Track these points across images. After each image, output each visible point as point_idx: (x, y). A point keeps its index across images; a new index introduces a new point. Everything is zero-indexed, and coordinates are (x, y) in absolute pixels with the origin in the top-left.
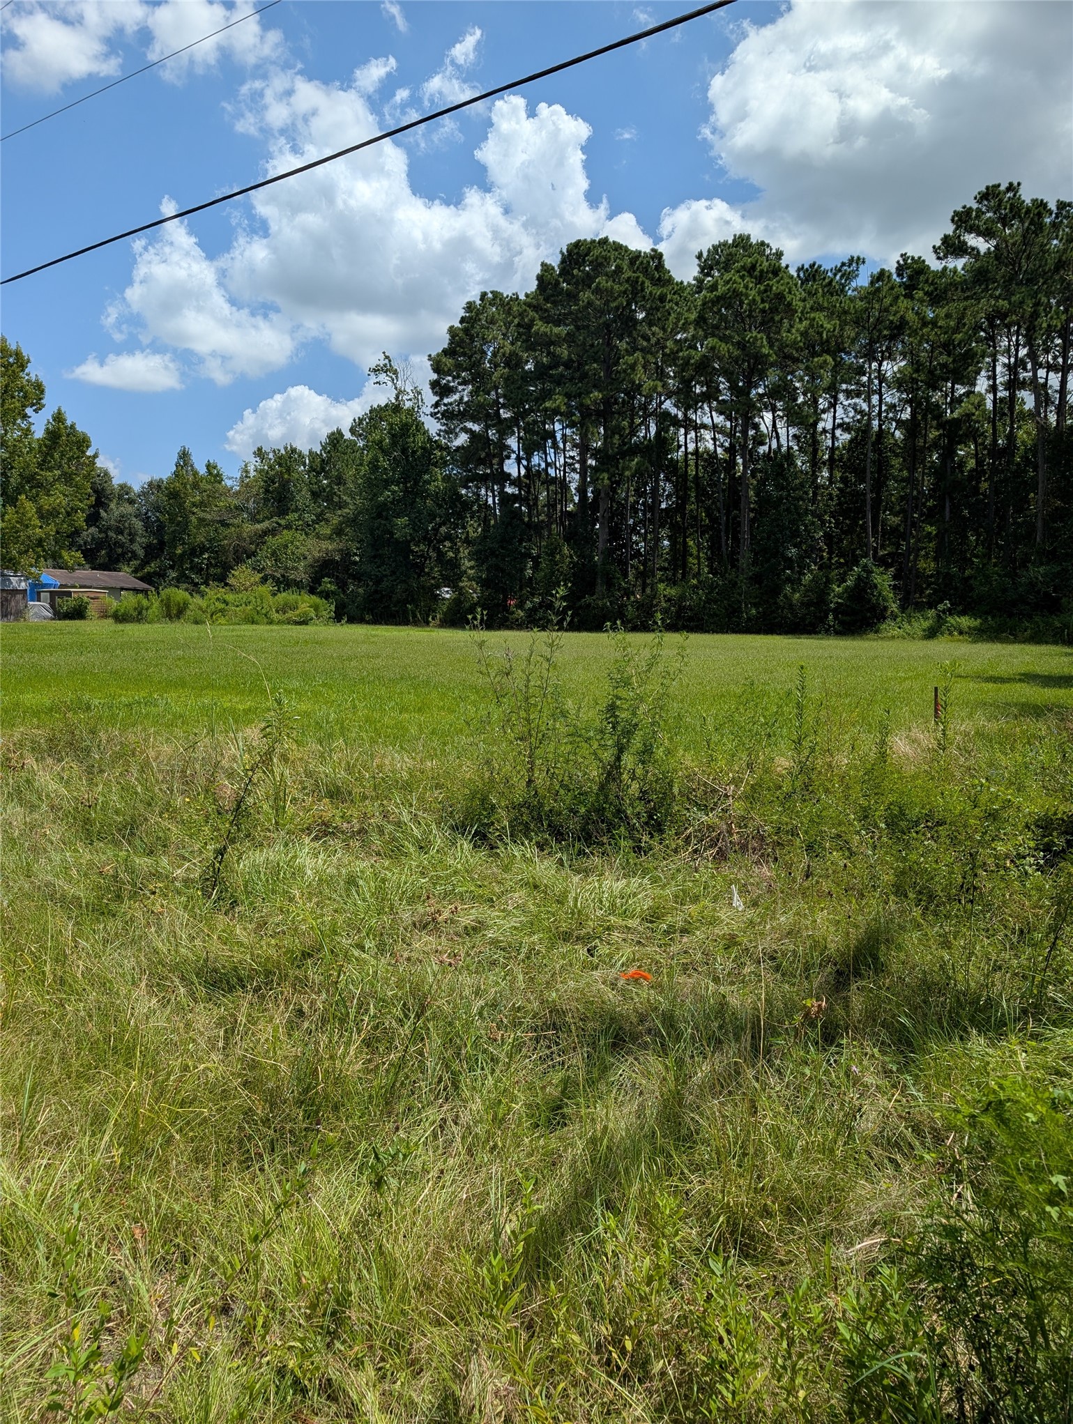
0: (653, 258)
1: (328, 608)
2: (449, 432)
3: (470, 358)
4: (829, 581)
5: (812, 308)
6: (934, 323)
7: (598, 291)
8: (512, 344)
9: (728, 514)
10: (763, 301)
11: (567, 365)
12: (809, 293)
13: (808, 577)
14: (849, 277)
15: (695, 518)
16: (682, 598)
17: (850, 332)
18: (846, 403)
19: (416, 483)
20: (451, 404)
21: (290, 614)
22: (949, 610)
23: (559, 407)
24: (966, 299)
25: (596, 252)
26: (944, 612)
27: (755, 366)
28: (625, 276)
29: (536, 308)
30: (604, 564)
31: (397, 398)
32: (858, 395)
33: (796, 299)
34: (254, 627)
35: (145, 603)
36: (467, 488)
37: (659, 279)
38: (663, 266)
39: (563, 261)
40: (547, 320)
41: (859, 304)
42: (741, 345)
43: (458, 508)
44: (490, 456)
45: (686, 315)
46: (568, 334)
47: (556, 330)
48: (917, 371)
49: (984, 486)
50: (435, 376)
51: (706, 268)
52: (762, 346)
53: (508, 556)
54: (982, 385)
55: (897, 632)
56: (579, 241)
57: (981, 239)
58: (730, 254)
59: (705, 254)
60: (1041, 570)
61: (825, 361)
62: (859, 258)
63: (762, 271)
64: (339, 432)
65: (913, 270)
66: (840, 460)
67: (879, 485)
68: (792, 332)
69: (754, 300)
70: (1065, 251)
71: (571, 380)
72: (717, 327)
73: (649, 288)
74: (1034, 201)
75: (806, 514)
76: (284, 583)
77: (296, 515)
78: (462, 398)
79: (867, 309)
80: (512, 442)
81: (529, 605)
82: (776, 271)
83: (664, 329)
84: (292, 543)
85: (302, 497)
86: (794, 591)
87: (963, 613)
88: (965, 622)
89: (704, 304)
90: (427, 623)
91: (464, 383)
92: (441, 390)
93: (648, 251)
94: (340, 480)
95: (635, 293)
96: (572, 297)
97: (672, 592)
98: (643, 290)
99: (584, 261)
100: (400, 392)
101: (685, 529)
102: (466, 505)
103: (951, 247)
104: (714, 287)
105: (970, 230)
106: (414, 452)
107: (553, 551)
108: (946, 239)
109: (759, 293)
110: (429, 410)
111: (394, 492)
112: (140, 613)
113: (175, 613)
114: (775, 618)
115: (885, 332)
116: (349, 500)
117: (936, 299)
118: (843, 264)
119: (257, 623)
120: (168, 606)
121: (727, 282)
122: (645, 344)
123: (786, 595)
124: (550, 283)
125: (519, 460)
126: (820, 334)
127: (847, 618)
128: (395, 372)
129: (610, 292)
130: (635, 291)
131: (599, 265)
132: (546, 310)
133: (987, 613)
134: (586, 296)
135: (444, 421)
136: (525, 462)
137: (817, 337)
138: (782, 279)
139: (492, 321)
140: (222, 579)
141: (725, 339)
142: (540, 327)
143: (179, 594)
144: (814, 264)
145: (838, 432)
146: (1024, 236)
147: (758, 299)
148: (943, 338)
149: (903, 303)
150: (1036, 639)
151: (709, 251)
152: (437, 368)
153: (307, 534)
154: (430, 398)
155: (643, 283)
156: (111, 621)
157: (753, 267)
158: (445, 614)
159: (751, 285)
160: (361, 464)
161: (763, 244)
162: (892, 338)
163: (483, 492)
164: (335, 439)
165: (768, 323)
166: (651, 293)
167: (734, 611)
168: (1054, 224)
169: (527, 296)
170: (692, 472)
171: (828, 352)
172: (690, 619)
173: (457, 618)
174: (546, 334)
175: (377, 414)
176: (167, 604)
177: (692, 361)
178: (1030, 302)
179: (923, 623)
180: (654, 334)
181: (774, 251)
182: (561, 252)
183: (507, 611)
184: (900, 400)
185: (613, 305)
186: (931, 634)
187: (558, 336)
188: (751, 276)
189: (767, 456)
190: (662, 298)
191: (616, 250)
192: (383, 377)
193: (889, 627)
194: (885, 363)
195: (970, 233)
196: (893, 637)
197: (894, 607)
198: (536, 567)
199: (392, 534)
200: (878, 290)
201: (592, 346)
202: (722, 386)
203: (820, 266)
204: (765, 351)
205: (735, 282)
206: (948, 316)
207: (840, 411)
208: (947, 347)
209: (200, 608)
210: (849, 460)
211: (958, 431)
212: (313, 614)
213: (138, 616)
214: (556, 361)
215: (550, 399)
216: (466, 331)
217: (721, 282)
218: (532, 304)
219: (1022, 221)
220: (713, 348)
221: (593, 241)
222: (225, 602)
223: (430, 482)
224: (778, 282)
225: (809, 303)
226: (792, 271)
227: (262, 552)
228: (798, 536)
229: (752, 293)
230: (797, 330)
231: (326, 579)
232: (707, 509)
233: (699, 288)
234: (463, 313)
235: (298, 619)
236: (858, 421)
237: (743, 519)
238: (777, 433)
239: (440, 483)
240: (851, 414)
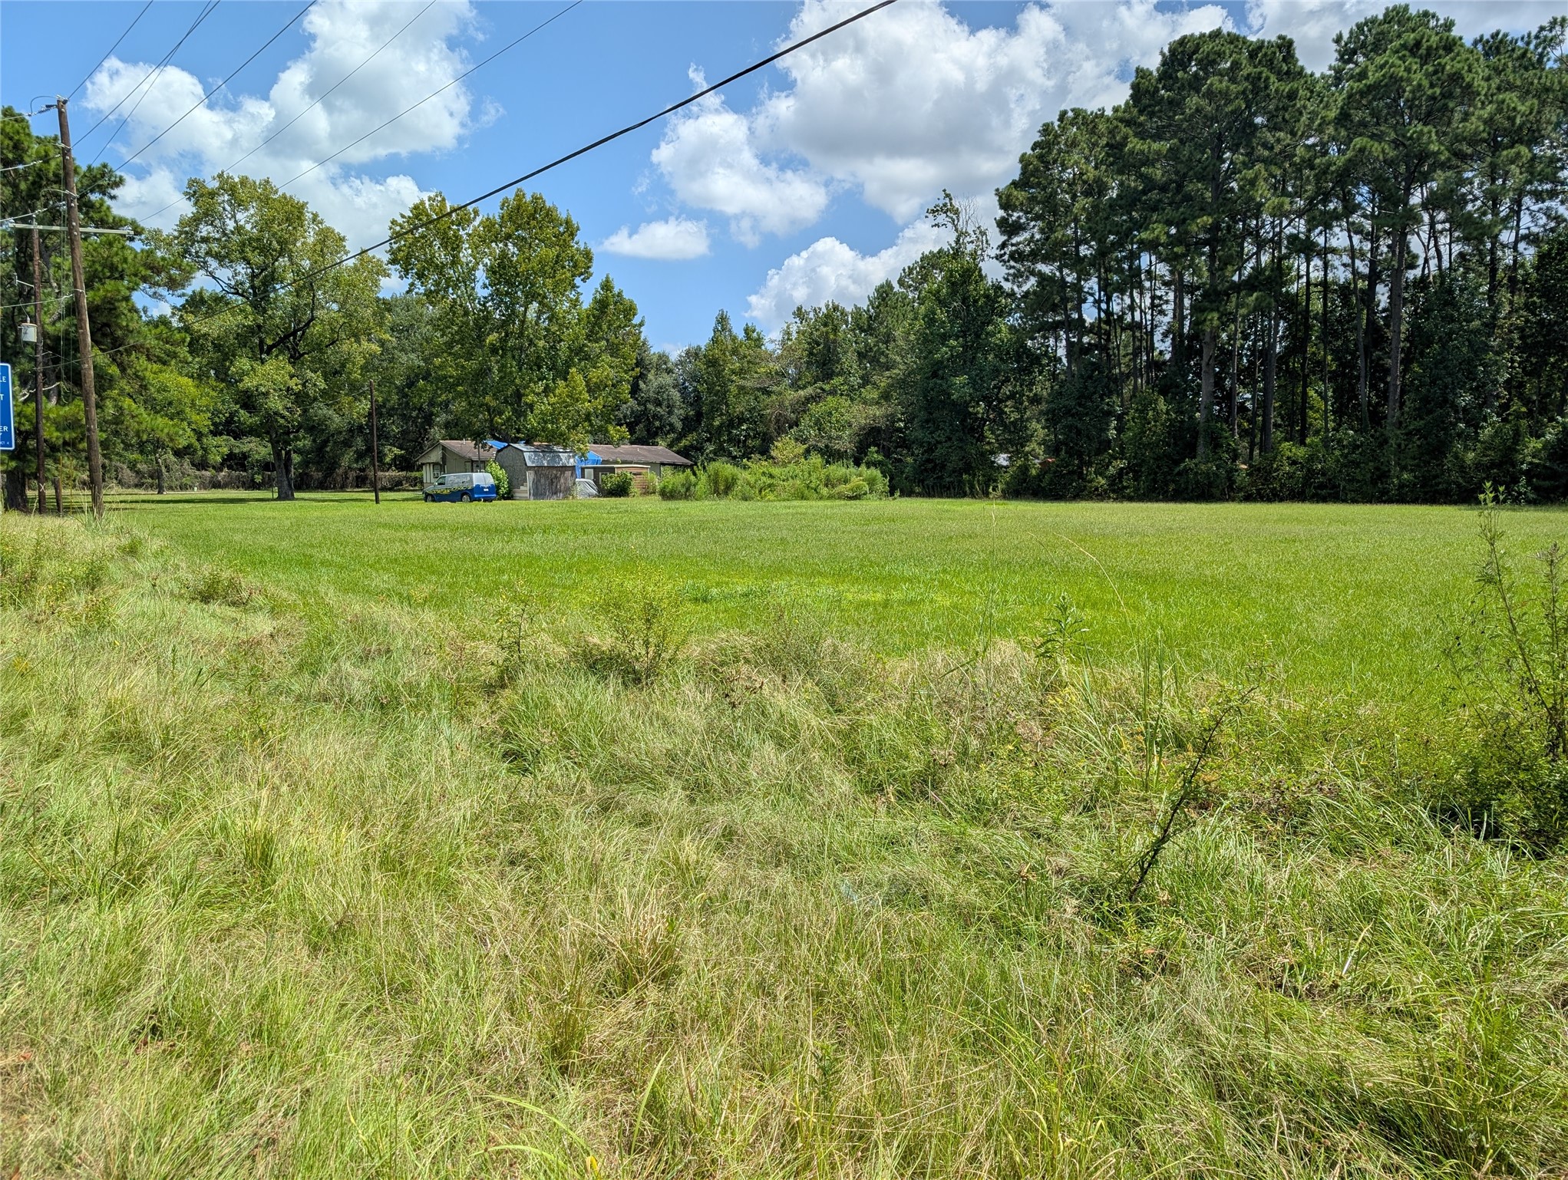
0: (1279, 47)
1: (882, 483)
2: (1018, 275)
3: (1044, 189)
4: (1517, 435)
5: (1499, 89)
7: (1210, 95)
8: (1096, 168)
9: (1367, 353)
10: (1432, 86)
11: (1164, 189)
12: (1496, 69)
13: (1487, 432)
14: (1552, 42)
15: (1321, 364)
16: (1311, 459)
17: (1551, 115)
18: (1535, 208)
19: (978, 336)
20: (1018, 244)
21: (842, 488)
23: (1158, 237)
25: (1206, 48)
27: (1418, 168)
28: (1245, 72)
29: (1128, 123)
30: (1208, 421)
31: (957, 241)
32: (1552, 194)
33: (1478, 77)
34: (804, 503)
35: (693, 478)
36: (1033, 339)
37: (1288, 73)
38: (1293, 56)
39: (1164, 63)
40: (1142, 135)
42: (1396, 144)
43: (1029, 362)
44: (1065, 300)
45: (1323, 113)
46: (1170, 148)
47: (1156, 146)
50: (1001, 213)
51: (1347, 54)
52: (1430, 142)
53: (1087, 414)
56: (1185, 37)
58: (1382, 33)
59: (1346, 36)
61: (1517, 154)
63: (1429, 48)
64: (889, 284)
66: (1524, 282)
68: (1475, 120)
69: (1419, 85)
71: (1170, 204)
72: (1365, 124)
73: (1275, 84)
75: (1486, 352)
76: (831, 455)
77: (841, 379)
78: (1033, 236)
80: (1092, 284)
81: (1112, 470)
82: (1450, 46)
83: (1293, 134)
84: (836, 410)
85: (849, 360)
86: (1466, 448)
89: (1350, 96)
90: (986, 494)
91: (1037, 218)
92: (1008, 228)
93: (1274, 39)
94: (888, 338)
95: (1256, 91)
96: (1175, 104)
97: (1301, 452)
98: (1267, 87)
99: (1190, 60)
100: (961, 234)
101: (1306, 377)
102: (1035, 360)
104: (1363, 75)
106: (976, 301)
107: (1145, 406)
109: (1427, 75)
110: (994, 252)
111: (952, 348)
112: (688, 489)
113: (723, 488)
114: (1438, 484)
116: (898, 359)
118: (1542, 29)
119: (806, 499)
120: (716, 483)
121: (1382, 67)
122: (1266, 153)
123: (1456, 453)
124: (1147, 91)
125: (1097, 302)
126: (1512, 120)
127: (1547, 483)
128: (957, 212)
129: (1225, 94)
130: (1257, 87)
131: (1208, 64)
132: (1141, 124)
134: (1193, 101)
135: (1012, 263)
136: (1104, 306)
137: (1506, 124)
138: (1458, 54)
139: (1074, 144)
140: (764, 452)
141: (1377, 137)
142: (1135, 144)
143: (725, 468)
144: (1498, 33)
145: (1522, 246)
147: (1426, 83)
151: (1351, 32)
152: (1006, 204)
153: (852, 400)
154: (996, 238)
155: (1267, 78)
156: (657, 497)
157: (1418, 44)
158: (1007, 483)
159: (1414, 67)
160: (916, 319)
161: (1426, 14)
163: (1052, 342)
164: (884, 293)
165: (1435, 112)
166: (1277, 91)
167: (1382, 475)
169: (1116, 110)
170: (1317, 306)
171: (1521, 141)
172: (1321, 486)
173: (1025, 488)
174: (1142, 152)
175: (930, 262)
176: (715, 480)
177: (1333, 168)
180: (1278, 141)
181: (1441, 22)
182: (1162, 53)
183: (1084, 480)
185: (1229, 109)
187: (1158, 153)
188: (1413, 54)
189: (1422, 283)
190: (1292, 95)
191: (1231, 43)
192: (942, 218)
198: (1120, 429)
199: (949, 395)
201: (1199, 161)
202: (1359, 199)
203: (1505, 35)
204: (1434, 147)
205: (1393, 65)
207: (1525, 220)
209: (749, 484)
210: (1538, 280)
212: (867, 488)
213: (685, 493)
214: (1150, 184)
215: (1146, 229)
216: (1041, 157)
217: (1372, 68)
218: (1124, 118)
220: (1362, 150)
221: (1203, 35)
222: (771, 476)
223: (993, 335)
224: (1453, 60)
225: (1495, 82)
226: (1468, 42)
227: (805, 421)
228: (1474, 380)
229: (1417, 77)
230: (1479, 118)
231: (873, 449)
232: (1334, 352)
233: (1338, 79)
234: (1038, 138)
235: (850, 494)
236: (1552, 230)
237: (1394, 363)
238: (1438, 251)
239: (1004, 334)
240: (1543, 220)
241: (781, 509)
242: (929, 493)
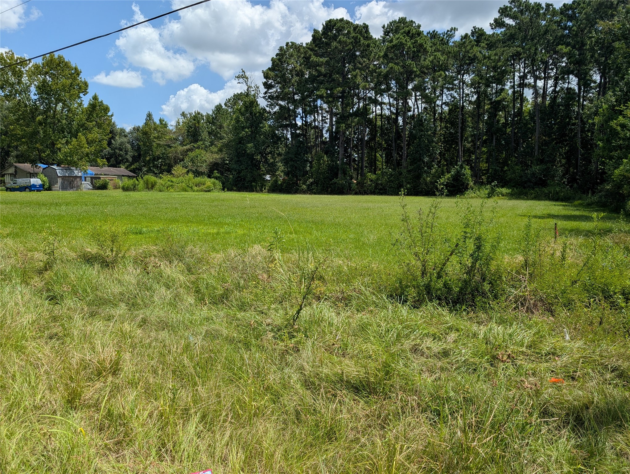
0: (364, 27)
1: (219, 184)
2: (271, 105)
3: (281, 72)
4: (443, 172)
5: (435, 50)
6: (489, 58)
7: (340, 42)
8: (300, 65)
9: (396, 142)
10: (414, 47)
11: (325, 76)
12: (434, 44)
13: (434, 170)
14: (451, 36)
15: (380, 144)
16: (378, 179)
17: (451, 61)
18: (447, 93)
19: (256, 128)
20: (271, 92)
21: (202, 187)
22: (497, 185)
23: (323, 94)
24: (504, 47)
25: (338, 25)
26: (494, 186)
27: (410, 76)
28: (352, 35)
29: (312, 50)
30: (342, 165)
31: (248, 90)
32: (452, 89)
33: (428, 46)
34: (187, 193)
35: (137, 182)
36: (278, 130)
37: (367, 37)
38: (368, 31)
39: (324, 28)
40: (317, 55)
41: (455, 49)
42: (403, 67)
43: (277, 139)
44: (290, 116)
45: (379, 53)
46: (326, 61)
47: (321, 60)
48: (481, 79)
49: (508, 130)
50: (265, 80)
51: (386, 33)
52: (413, 67)
53: (299, 161)
54: (508, 85)
55: (473, 195)
56: (331, 20)
57: (511, 20)
58: (398, 26)
59: (386, 26)
60: (538, 167)
61: (441, 74)
62: (455, 28)
63: (413, 34)
64: (220, 105)
65: (479, 34)
66: (445, 119)
67: (463, 129)
68: (427, 61)
69: (410, 47)
70: (549, 26)
71: (327, 82)
72: (392, 58)
73: (362, 41)
74: (535, 3)
75: (433, 143)
76: (197, 173)
77: (202, 142)
78: (277, 90)
79: (459, 51)
80: (300, 110)
81: (308, 183)
82: (419, 34)
83: (369, 60)
84: (200, 155)
85: (205, 135)
86: (427, 176)
87: (502, 187)
88: (504, 190)
89: (387, 48)
90: (262, 191)
91: (278, 83)
92: (268, 86)
93: (362, 24)
94: (221, 127)
95: (356, 42)
96: (328, 45)
97: (373, 177)
98: (360, 42)
99: (333, 28)
100: (249, 87)
101: (376, 149)
102: (279, 138)
103: (498, 23)
104: (391, 41)
105: (507, 16)
106: (255, 114)
107: (319, 158)
108: (496, 20)
109: (412, 43)
110: (262, 95)
111: (247, 132)
112: (135, 187)
113: (150, 187)
114: (418, 189)
115: (467, 62)
116: (225, 135)
117: (490, 46)
118: (448, 31)
119: (187, 191)
120: (147, 184)
121: (398, 39)
122: (360, 66)
123: (424, 178)
124: (318, 39)
125: (302, 117)
126: (439, 62)
127: (452, 189)
128: (247, 78)
129: (345, 42)
130: (356, 41)
131: (339, 30)
132: (316, 51)
133: (514, 186)
134: (334, 44)
135: (269, 100)
136: (304, 119)
137: (437, 63)
138: (422, 37)
139: (292, 56)
140: (169, 171)
141: (397, 64)
142: (314, 58)
143: (151, 178)
144: (434, 31)
145: (444, 106)
146: (531, 19)
147: (412, 46)
148: (493, 64)
149: (476, 49)
150: (537, 198)
151: (388, 25)
152: (266, 76)
153: (206, 151)
154: (263, 90)
155: (360, 38)
156: (120, 190)
157: (409, 32)
158: (270, 187)
159: (408, 40)
160: (232, 120)
161: (412, 21)
162: (469, 64)
163: (285, 132)
164: (218, 108)
165: (415, 57)
166: (363, 43)
167: (400, 186)
168: (544, 13)
169: (307, 44)
170: (379, 123)
171: (442, 70)
172: (381, 189)
173: (276, 189)
174: (316, 62)
175: (237, 97)
177: (383, 73)
178: (533, 48)
179: (485, 191)
180: (364, 62)
181: (417, 25)
182: (323, 24)
183: (298, 186)
184: (471, 92)
185: (347, 48)
186: (489, 196)
187: (322, 62)
188: (408, 36)
189: (413, 117)
190: (368, 46)
191: (347, 23)
192: (241, 80)
193: (469, 193)
194: (465, 75)
195: (506, 17)
196: (472, 197)
197: (471, 184)
198: (311, 167)
199: (246, 151)
200: (465, 43)
201: (337, 66)
202: (392, 85)
203: (437, 32)
204: (415, 69)
205: (401, 39)
206: (496, 55)
207: (444, 97)
208: (495, 68)
209: (162, 185)
210: (449, 118)
211: (497, 106)
212: (213, 187)
213: (134, 188)
214: (320, 74)
215: (319, 91)
216: (279, 60)
217: (394, 39)
218: (310, 47)
219: (530, 12)
220: (392, 68)
221: (337, 20)
222: (172, 182)
223: (263, 128)
224: (420, 39)
225: (434, 48)
226: (425, 34)
227: (186, 159)
228: (429, 152)
229: (409, 44)
230: (429, 60)
231: (215, 171)
232: (385, 140)
233: (384, 41)
234: (278, 52)
235: (206, 190)
236: (453, 101)
237: (404, 145)
238: (417, 106)
239: (267, 128)
240: (450, 98)
241: (175, 195)
242: (239, 190)
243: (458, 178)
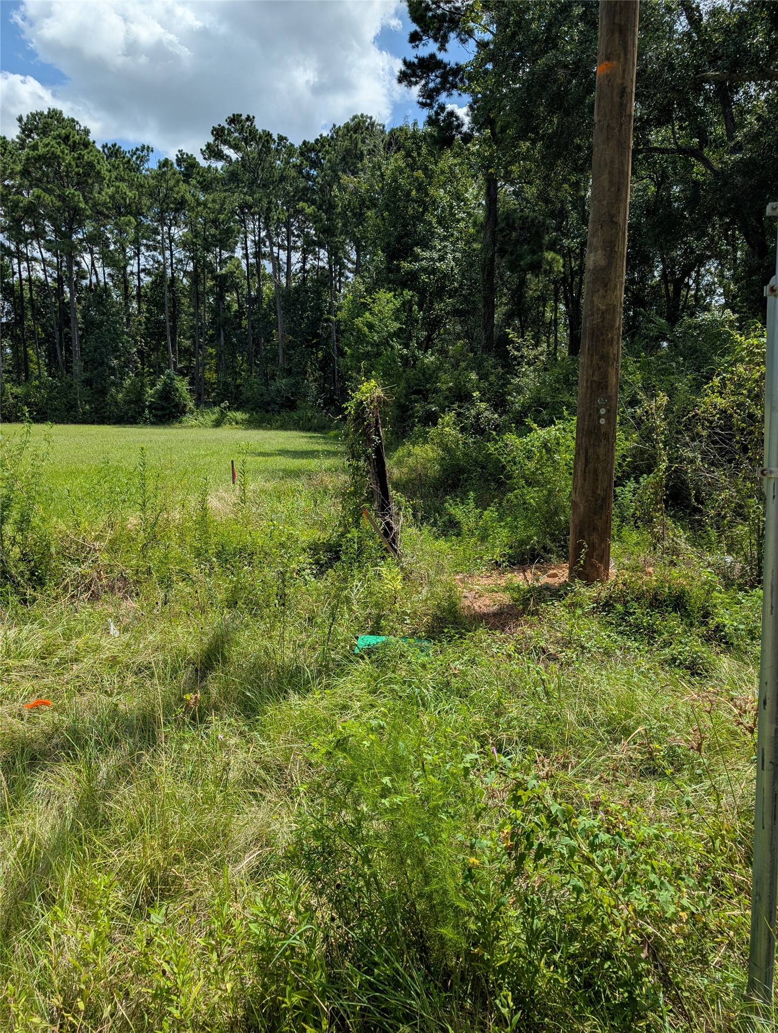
4: (143, 385)
5: (116, 178)
6: (205, 204)
9: (60, 330)
10: (77, 166)
12: (113, 166)
13: (128, 382)
14: (143, 159)
15: (33, 332)
16: (27, 394)
17: (146, 201)
18: (147, 254)
22: (229, 407)
24: (225, 191)
26: (225, 408)
27: (75, 218)
32: (155, 249)
33: (104, 167)
41: (151, 181)
42: (61, 198)
45: (12, 166)
48: (196, 237)
49: (245, 323)
51: (27, 131)
52: (79, 202)
54: (239, 253)
55: (194, 422)
57: (232, 150)
58: (47, 123)
59: (25, 119)
60: (284, 381)
61: (130, 221)
62: (148, 147)
63: (74, 142)
65: (188, 164)
66: (145, 296)
67: (174, 317)
68: (104, 195)
69: (70, 164)
70: (285, 169)
72: (40, 180)
74: (264, 131)
75: (123, 335)
79: (157, 186)
82: (86, 144)
86: (118, 392)
87: (237, 409)
88: (239, 415)
89: (28, 159)
97: (18, 389)
101: (25, 341)
103: (213, 152)
104: (35, 147)
105: (225, 142)
108: (209, 146)
109: (74, 158)
114: (105, 412)
115: (172, 206)
117: (206, 186)
118: (137, 149)
121: (47, 145)
123: (111, 395)
126: (124, 199)
127: (159, 413)
133: (252, 410)
137: (122, 201)
138: (91, 151)
141: (48, 191)
144: (115, 145)
145: (142, 275)
146: (259, 154)
147: (73, 163)
148: (212, 216)
149: (183, 186)
150: (283, 427)
151: (28, 116)
157: (67, 137)
159: (66, 151)
161: (73, 120)
162: (177, 210)
165: (82, 184)
167: (71, 407)
168: (277, 150)
170: (27, 295)
171: (131, 213)
172: (36, 413)
177: (21, 205)
178: (265, 201)
179: (212, 415)
181: (82, 128)
184: (185, 257)
186: (218, 424)
188: (66, 145)
189: (89, 289)
193: (188, 419)
194: (173, 228)
195: (225, 144)
196: (192, 426)
197: (191, 405)
200: (164, 173)
202: (47, 229)
203: (120, 147)
204: (82, 205)
205: (53, 147)
206: (214, 201)
207: (142, 260)
208: (215, 222)
210: (152, 296)
211: (225, 283)
217: (41, 144)
219: (257, 144)
220: (38, 197)
224: (88, 153)
225: (114, 174)
226: (99, 146)
228: (118, 351)
229: (68, 158)
230: (107, 193)
232: (43, 326)
233: (22, 145)
236: (156, 268)
237: (76, 334)
238: (96, 271)
240: (151, 263)
243: (167, 393)
